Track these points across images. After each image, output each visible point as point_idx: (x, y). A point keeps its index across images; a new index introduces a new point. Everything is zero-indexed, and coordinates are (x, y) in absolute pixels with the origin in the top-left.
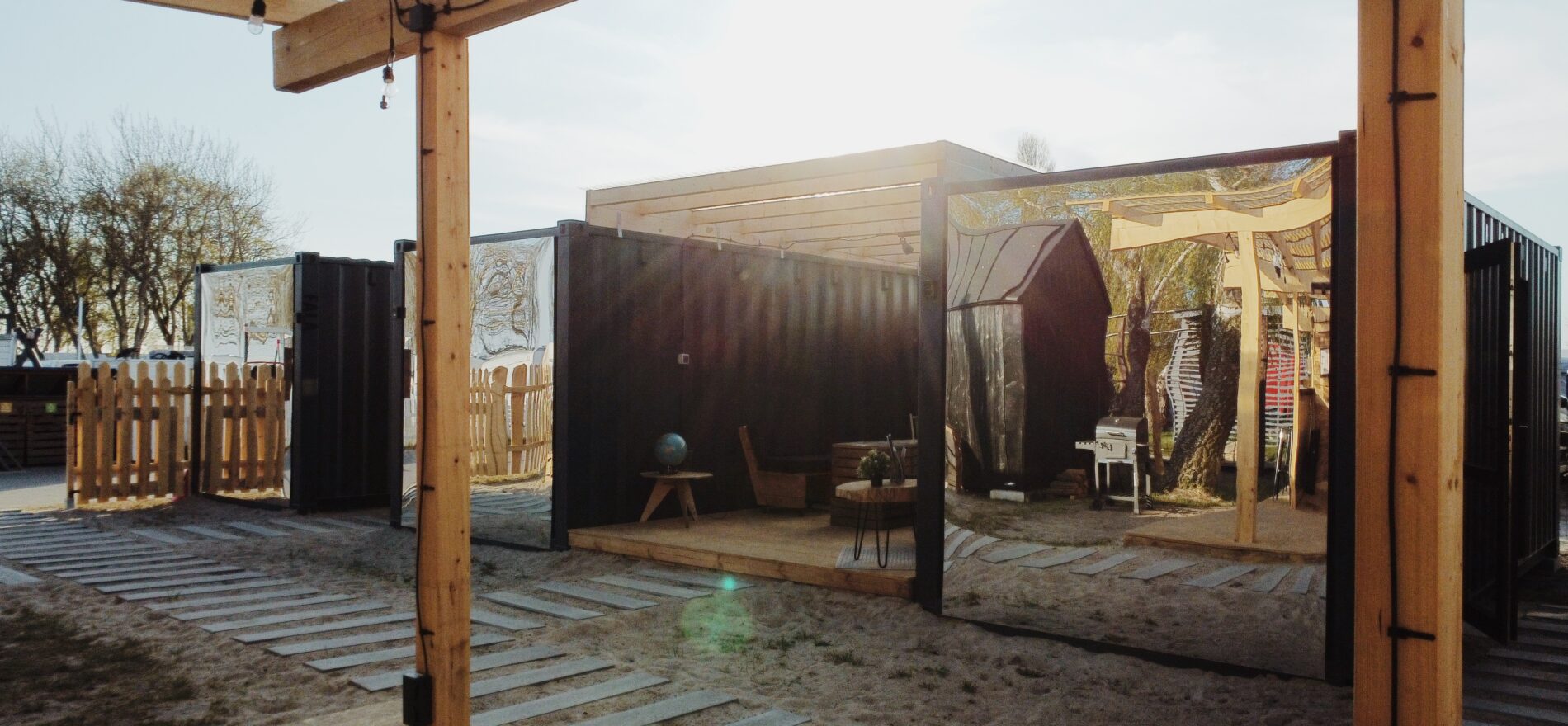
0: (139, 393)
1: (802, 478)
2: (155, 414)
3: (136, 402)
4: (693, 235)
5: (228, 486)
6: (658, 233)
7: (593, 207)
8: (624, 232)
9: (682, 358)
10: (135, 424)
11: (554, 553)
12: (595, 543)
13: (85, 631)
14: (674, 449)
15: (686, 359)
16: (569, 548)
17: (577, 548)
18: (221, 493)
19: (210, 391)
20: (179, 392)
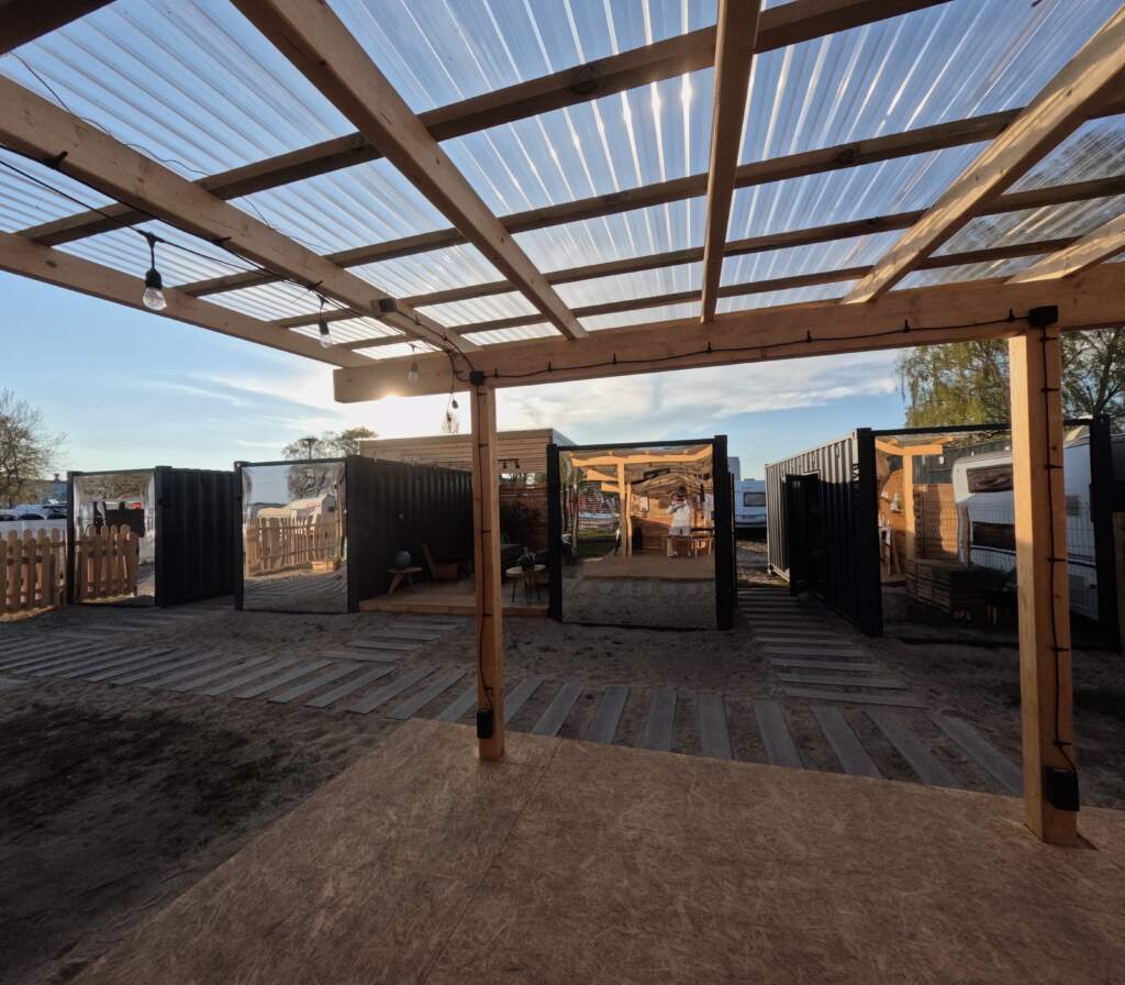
0: (26, 548)
1: (456, 566)
2: (39, 560)
3: (24, 554)
5: (93, 596)
8: (377, 459)
9: (401, 516)
10: (24, 568)
13: (107, 711)
14: (404, 558)
16: (359, 611)
18: (89, 601)
19: (79, 543)
20: (56, 546)
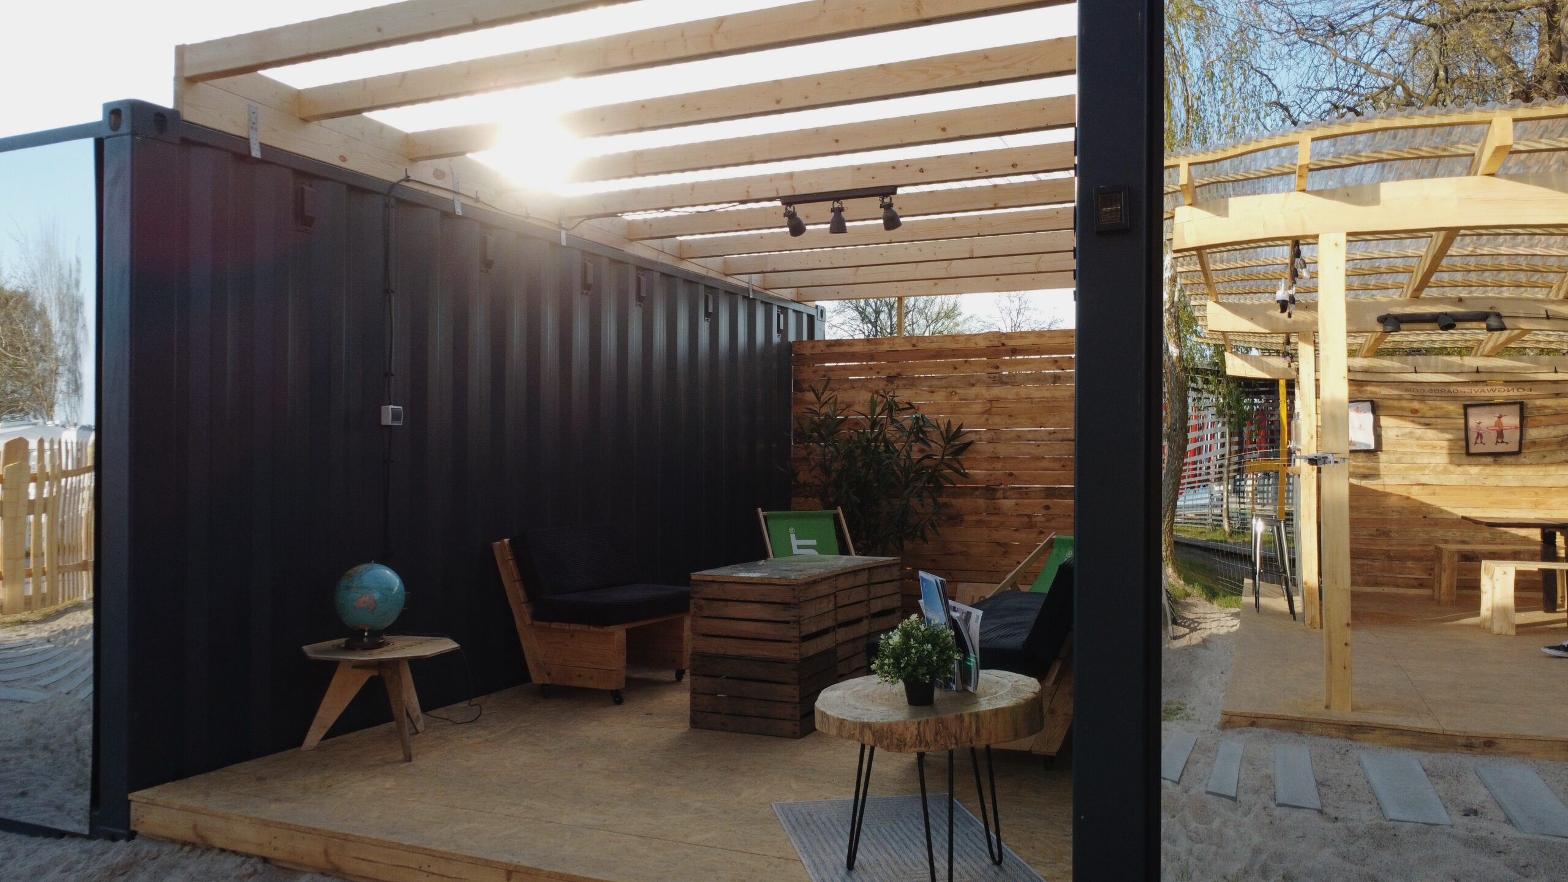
1: (619, 633)
4: (407, 179)
6: (337, 162)
7: (192, 80)
8: (264, 147)
9: (388, 414)
11: (98, 845)
12: (195, 827)
14: (377, 596)
15: (396, 416)
16: (131, 836)
17: (152, 838)
